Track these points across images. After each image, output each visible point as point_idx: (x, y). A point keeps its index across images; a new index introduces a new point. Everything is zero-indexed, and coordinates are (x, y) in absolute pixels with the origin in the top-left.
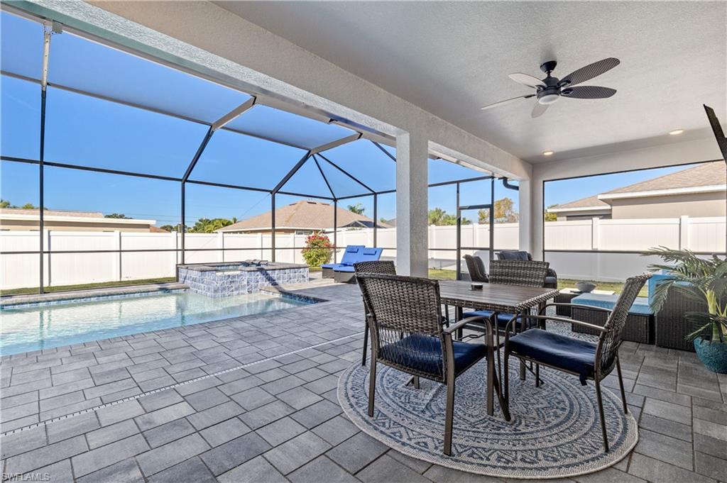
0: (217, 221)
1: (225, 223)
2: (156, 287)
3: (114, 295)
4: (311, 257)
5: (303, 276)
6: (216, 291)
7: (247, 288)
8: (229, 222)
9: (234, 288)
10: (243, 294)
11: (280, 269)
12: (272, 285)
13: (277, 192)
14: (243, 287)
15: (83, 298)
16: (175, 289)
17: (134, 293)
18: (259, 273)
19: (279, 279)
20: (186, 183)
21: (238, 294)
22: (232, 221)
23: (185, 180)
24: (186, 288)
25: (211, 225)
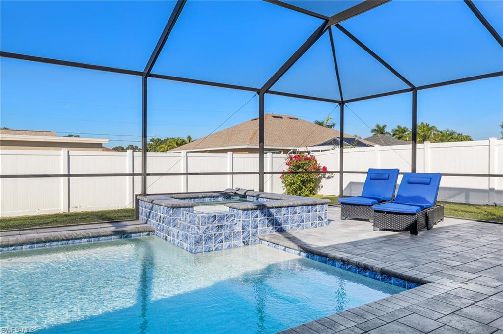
0: (170, 140)
1: (179, 143)
2: (109, 228)
3: (53, 241)
4: (294, 184)
5: (320, 218)
6: (197, 242)
7: (242, 236)
8: (184, 141)
9: (223, 237)
10: (236, 246)
11: (288, 207)
12: (277, 231)
13: (267, 92)
14: (236, 235)
15: (12, 246)
16: (135, 233)
17: (81, 239)
18: (258, 212)
19: (286, 222)
20: (149, 78)
21: (229, 247)
22: (186, 140)
23: (147, 74)
24: (150, 232)
25: (164, 145)
